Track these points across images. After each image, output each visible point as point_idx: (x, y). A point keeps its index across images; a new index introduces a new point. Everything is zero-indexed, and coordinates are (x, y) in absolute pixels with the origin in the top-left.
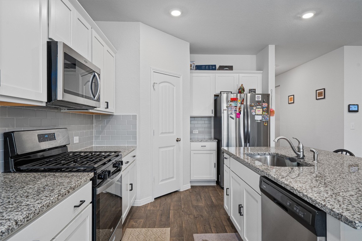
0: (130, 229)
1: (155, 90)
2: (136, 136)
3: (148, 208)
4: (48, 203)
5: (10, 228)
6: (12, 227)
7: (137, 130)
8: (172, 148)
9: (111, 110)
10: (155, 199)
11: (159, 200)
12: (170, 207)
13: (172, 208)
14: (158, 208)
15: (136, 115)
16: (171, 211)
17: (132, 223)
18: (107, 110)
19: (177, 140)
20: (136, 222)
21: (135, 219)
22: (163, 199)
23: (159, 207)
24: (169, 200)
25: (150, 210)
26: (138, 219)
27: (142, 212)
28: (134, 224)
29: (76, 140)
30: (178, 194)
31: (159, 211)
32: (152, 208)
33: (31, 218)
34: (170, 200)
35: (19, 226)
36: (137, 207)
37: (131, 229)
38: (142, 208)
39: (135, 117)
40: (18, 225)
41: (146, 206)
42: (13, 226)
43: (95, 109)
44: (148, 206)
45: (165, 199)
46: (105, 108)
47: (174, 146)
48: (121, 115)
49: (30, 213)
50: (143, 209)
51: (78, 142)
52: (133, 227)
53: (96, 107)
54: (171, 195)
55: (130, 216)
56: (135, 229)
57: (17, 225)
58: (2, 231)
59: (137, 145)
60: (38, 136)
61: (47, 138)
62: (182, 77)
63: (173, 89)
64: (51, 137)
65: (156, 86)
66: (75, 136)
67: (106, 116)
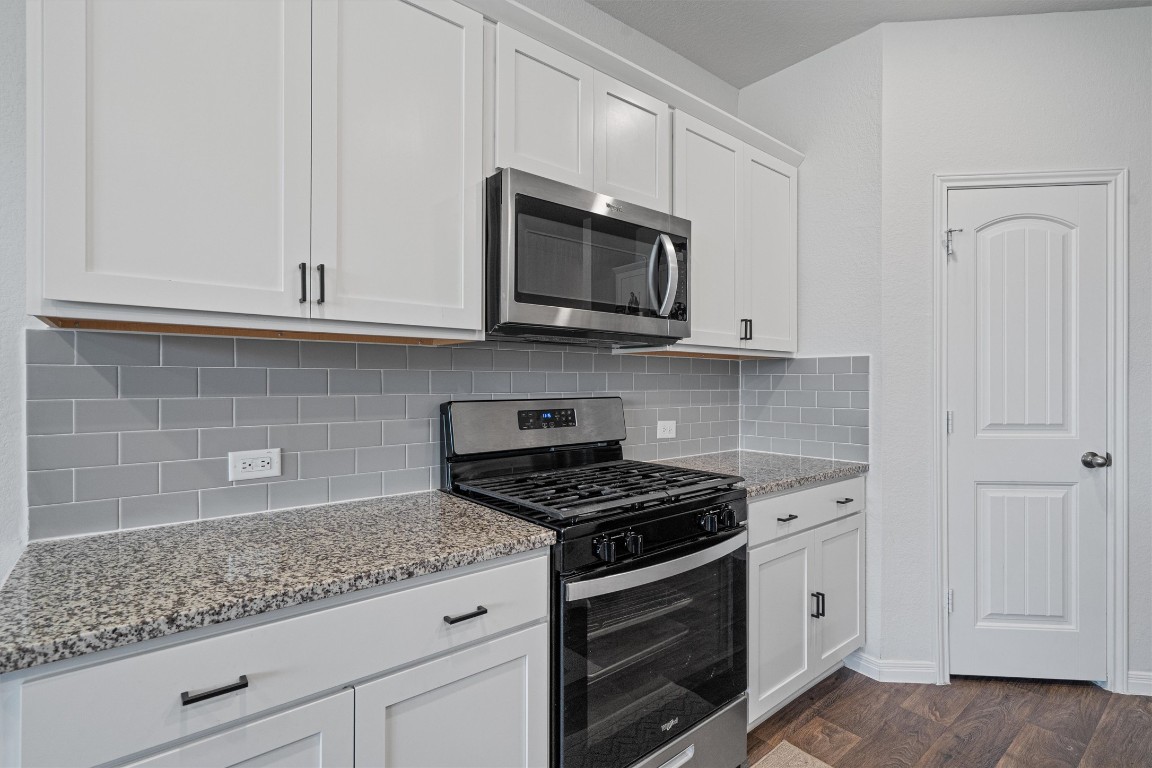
0: (793, 747)
1: (955, 259)
2: (868, 430)
3: (906, 704)
4: (306, 591)
5: (147, 628)
6: (155, 626)
7: (871, 410)
8: (1059, 493)
9: (764, 342)
10: (953, 677)
11: (974, 690)
12: (1008, 742)
13: (1016, 749)
14: (948, 721)
15: (868, 357)
16: (1001, 762)
17: (816, 729)
18: (749, 344)
19: (1089, 459)
20: (830, 733)
21: (832, 721)
22: (998, 691)
23: (954, 717)
24: (1020, 707)
25: (908, 714)
26: (842, 726)
27: (876, 706)
28: (821, 737)
29: (666, 429)
30: (1088, 699)
31: (950, 735)
32: (923, 710)
33: (232, 617)
34: (1027, 711)
35: (182, 628)
36: (868, 680)
37: (797, 750)
38: (885, 692)
39: (862, 363)
40: (178, 626)
41: (900, 690)
42: (159, 625)
43: (679, 342)
44: (908, 694)
45: (1007, 697)
46: (742, 339)
47: (1071, 485)
48: (815, 359)
49: (227, 604)
50: (886, 696)
51: (673, 435)
52: (807, 745)
53: (679, 338)
54: (1045, 687)
55: (821, 701)
56: (809, 756)
57: (175, 626)
58: (116, 629)
59: (871, 461)
60: (520, 413)
61: (547, 421)
62: (1122, 179)
63: (1065, 239)
64: (563, 418)
65: (957, 244)
66: (663, 418)
67: (773, 364)
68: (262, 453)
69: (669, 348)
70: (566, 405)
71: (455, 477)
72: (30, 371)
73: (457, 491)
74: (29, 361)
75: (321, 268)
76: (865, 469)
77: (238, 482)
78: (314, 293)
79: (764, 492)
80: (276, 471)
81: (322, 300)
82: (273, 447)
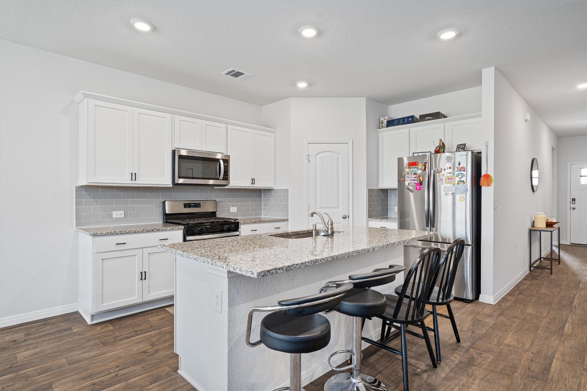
1: (310, 163)
2: (288, 209)
9: (259, 185)
18: (254, 185)
19: (344, 216)
29: (233, 210)
39: (287, 190)
48: (278, 189)
51: (237, 211)
53: (227, 185)
59: (289, 218)
60: (184, 204)
61: (192, 206)
62: (351, 142)
63: (338, 158)
64: (197, 205)
65: (311, 158)
66: (233, 206)
67: (268, 191)
68: (120, 212)
69: (226, 187)
70: (198, 202)
71: (166, 219)
72: (76, 194)
73: (167, 222)
74: (76, 192)
75: (135, 174)
76: (287, 220)
77: (115, 218)
78: (134, 178)
79: (245, 223)
80: (123, 216)
81: (135, 180)
82: (123, 210)
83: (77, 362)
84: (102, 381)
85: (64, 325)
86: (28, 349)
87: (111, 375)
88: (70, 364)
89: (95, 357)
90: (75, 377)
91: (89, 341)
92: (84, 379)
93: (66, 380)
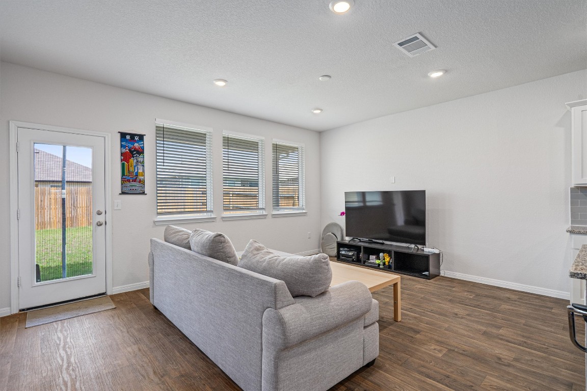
72: (571, 195)
83: (530, 326)
84: (532, 345)
85: (549, 305)
86: (511, 306)
87: (543, 346)
88: (524, 325)
89: (548, 331)
90: (519, 332)
91: (555, 321)
92: (523, 336)
93: (512, 330)
